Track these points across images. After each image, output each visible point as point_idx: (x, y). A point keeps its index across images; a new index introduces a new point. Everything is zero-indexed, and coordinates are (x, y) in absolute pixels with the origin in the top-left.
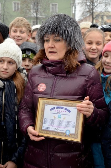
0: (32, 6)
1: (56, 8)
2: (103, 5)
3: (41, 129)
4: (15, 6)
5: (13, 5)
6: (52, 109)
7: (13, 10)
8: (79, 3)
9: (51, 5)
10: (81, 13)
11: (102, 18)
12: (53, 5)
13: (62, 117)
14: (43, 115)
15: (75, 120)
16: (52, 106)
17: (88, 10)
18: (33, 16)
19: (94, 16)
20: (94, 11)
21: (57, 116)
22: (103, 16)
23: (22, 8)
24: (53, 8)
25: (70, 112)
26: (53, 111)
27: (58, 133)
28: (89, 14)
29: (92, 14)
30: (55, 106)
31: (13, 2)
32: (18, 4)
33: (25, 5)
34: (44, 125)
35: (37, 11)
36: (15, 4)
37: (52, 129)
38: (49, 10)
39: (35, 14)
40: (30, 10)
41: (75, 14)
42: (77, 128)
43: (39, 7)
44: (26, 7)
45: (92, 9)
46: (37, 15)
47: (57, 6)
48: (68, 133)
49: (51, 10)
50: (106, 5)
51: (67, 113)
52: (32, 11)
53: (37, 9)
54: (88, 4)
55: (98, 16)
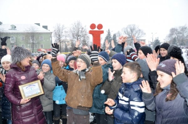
0: (30, 38)
1: (42, 38)
2: (64, 37)
3: (25, 97)
4: (22, 38)
5: (21, 38)
6: (27, 88)
7: (21, 40)
8: (53, 36)
9: (40, 37)
10: (55, 40)
11: (65, 43)
12: (41, 37)
13: (33, 88)
14: (23, 92)
15: (38, 87)
16: (26, 87)
17: (57, 39)
18: (31, 42)
19: (61, 42)
20: (61, 39)
21: (30, 89)
22: (65, 41)
23: (26, 39)
24: (41, 38)
25: (35, 85)
26: (28, 88)
27: (33, 95)
28: (58, 41)
29: (60, 41)
30: (28, 86)
31: (21, 36)
32: (24, 37)
33: (27, 38)
34: (26, 95)
35: (33, 40)
36: (22, 37)
37: (30, 95)
38: (39, 39)
39: (32, 41)
40: (29, 40)
41: (52, 41)
42: (40, 90)
43: (34, 38)
44: (28, 38)
45: (60, 39)
46: (33, 42)
47: (43, 37)
48: (38, 93)
49: (40, 39)
50: (66, 37)
51: (34, 86)
52: (30, 40)
53: (33, 39)
54: (58, 36)
55: (63, 41)
